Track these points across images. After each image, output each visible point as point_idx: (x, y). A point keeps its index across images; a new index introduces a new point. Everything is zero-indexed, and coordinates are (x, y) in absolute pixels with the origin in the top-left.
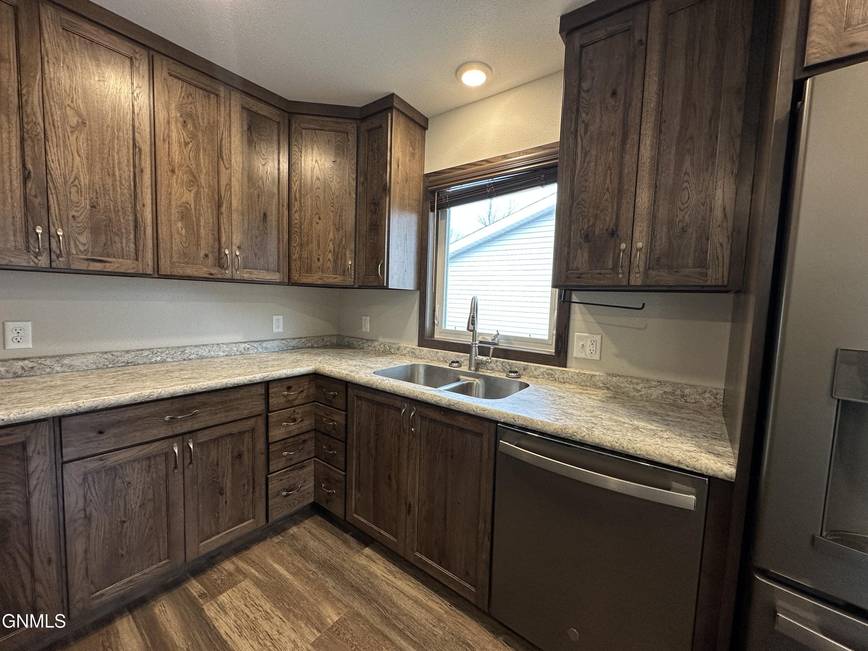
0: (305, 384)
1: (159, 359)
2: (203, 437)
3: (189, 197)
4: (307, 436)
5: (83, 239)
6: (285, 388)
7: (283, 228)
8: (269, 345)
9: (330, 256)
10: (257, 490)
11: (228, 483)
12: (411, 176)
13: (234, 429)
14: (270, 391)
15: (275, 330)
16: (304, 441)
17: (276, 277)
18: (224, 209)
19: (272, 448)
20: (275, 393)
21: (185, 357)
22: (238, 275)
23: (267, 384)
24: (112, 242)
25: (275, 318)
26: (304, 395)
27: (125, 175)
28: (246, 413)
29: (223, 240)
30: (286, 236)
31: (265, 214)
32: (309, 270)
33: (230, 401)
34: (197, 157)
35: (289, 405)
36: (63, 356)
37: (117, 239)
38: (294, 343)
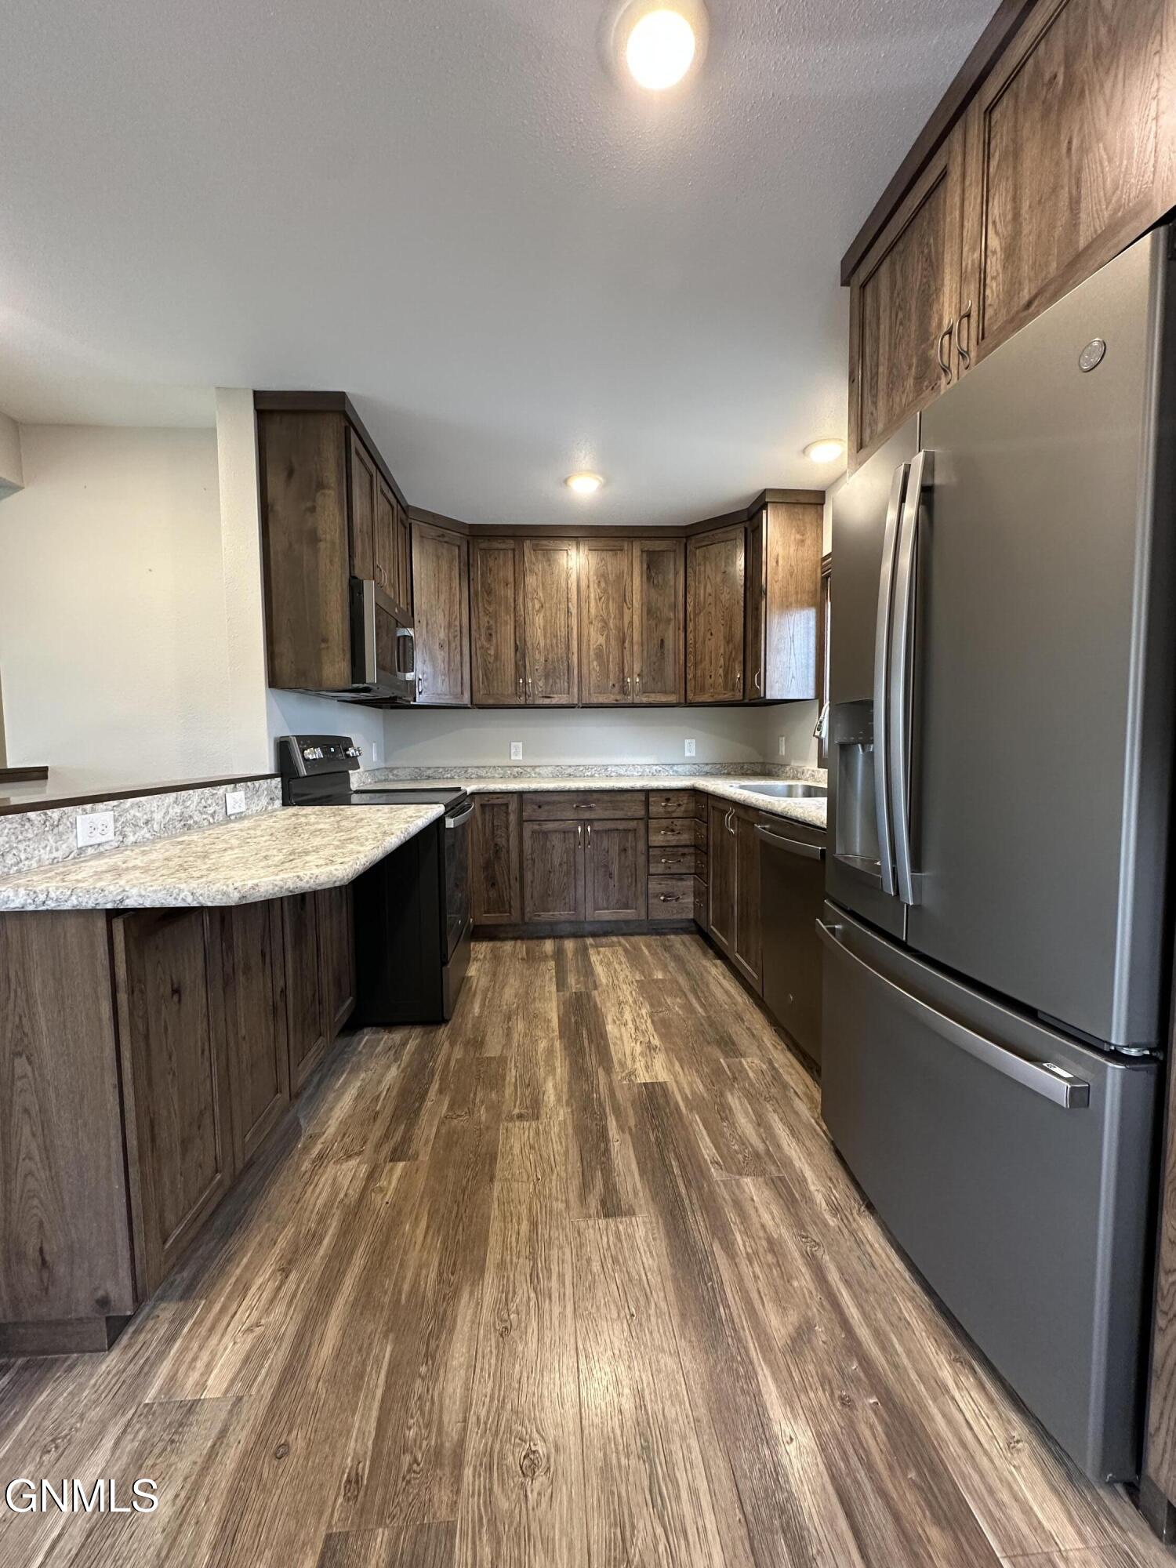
0: (684, 800)
1: (589, 774)
2: (598, 826)
3: (602, 640)
4: (686, 850)
5: (541, 683)
6: (664, 799)
7: (679, 650)
8: (680, 769)
9: (721, 671)
10: (639, 885)
11: (615, 869)
12: (800, 567)
13: (621, 825)
14: (651, 799)
15: (687, 754)
16: (684, 855)
17: (672, 699)
18: (627, 644)
19: (652, 852)
20: (654, 802)
21: (608, 774)
22: (637, 700)
23: (647, 792)
24: (556, 683)
25: (687, 741)
26: (683, 808)
27: (563, 635)
28: (630, 814)
29: (626, 670)
30: (682, 657)
31: (662, 641)
32: (703, 689)
33: (617, 801)
34: (607, 607)
35: (668, 816)
36: (536, 767)
37: (558, 681)
38: (707, 768)
